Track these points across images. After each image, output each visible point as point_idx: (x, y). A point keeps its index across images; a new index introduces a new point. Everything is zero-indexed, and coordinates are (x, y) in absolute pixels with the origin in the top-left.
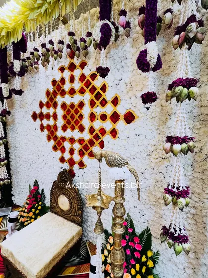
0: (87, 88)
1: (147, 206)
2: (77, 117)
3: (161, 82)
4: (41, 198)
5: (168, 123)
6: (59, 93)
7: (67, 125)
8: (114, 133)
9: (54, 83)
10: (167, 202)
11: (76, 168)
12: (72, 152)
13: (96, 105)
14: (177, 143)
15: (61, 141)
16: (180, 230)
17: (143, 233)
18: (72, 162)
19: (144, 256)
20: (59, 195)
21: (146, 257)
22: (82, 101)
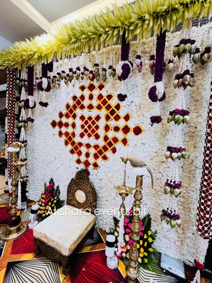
0: (104, 105)
1: (149, 198)
2: (93, 127)
3: (163, 107)
4: (56, 194)
5: (166, 137)
6: (78, 107)
7: (84, 133)
8: (125, 141)
9: (74, 98)
10: (167, 192)
11: (91, 168)
12: (87, 155)
13: (111, 119)
14: (175, 152)
15: (78, 146)
16: (175, 211)
17: (145, 218)
18: (87, 164)
19: (146, 235)
20: (76, 190)
21: (147, 235)
22: (98, 115)
